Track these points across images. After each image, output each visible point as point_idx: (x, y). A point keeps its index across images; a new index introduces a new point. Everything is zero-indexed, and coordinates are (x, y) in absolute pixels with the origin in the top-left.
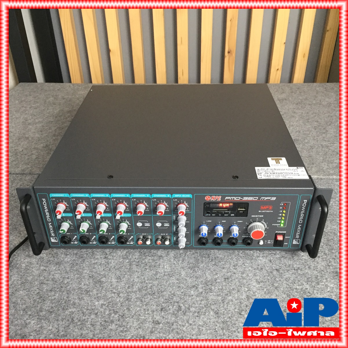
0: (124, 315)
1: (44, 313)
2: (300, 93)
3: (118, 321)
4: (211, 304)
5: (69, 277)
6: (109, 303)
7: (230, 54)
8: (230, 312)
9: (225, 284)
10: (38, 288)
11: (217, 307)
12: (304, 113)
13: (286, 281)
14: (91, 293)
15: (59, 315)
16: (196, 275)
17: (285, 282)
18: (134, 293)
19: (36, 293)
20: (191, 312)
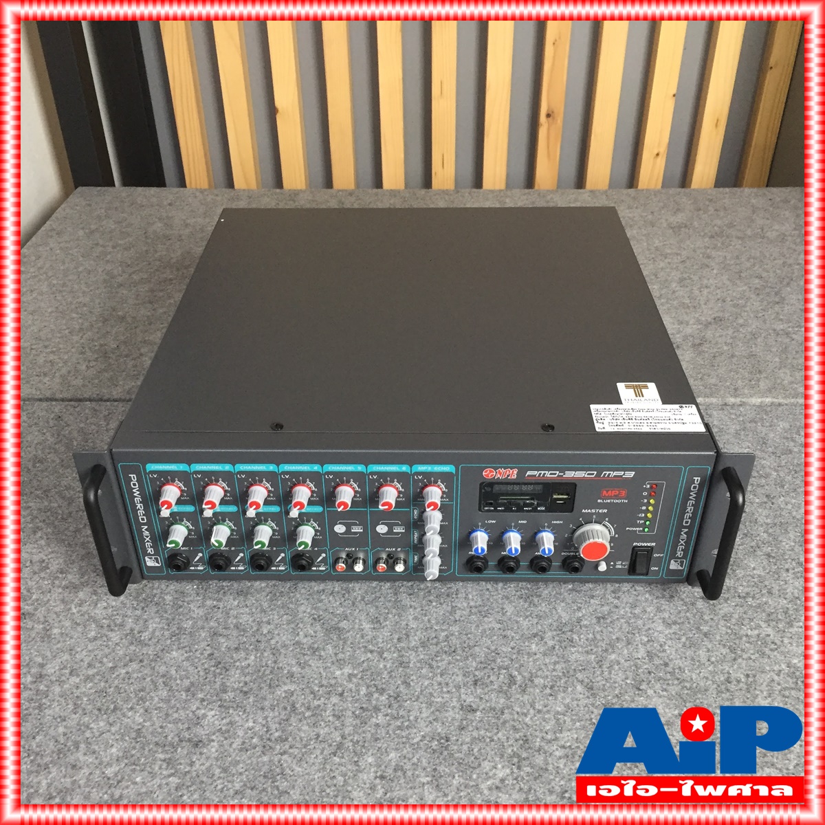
0: (398, 696)
1: (231, 695)
2: (715, 210)
3: (389, 707)
4: (575, 670)
5: (269, 620)
6: (363, 671)
7: (550, 119)
8: (617, 685)
9: (599, 629)
10: (208, 646)
11: (588, 675)
12: (728, 258)
13: (726, 620)
14: (323, 653)
15: (265, 699)
16: (536, 611)
17: (722, 623)
18: (413, 650)
19: (206, 655)
20: (536, 686)
